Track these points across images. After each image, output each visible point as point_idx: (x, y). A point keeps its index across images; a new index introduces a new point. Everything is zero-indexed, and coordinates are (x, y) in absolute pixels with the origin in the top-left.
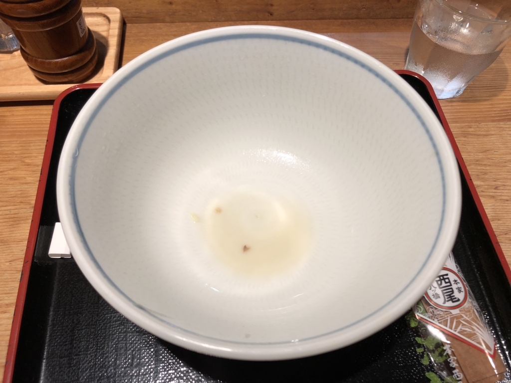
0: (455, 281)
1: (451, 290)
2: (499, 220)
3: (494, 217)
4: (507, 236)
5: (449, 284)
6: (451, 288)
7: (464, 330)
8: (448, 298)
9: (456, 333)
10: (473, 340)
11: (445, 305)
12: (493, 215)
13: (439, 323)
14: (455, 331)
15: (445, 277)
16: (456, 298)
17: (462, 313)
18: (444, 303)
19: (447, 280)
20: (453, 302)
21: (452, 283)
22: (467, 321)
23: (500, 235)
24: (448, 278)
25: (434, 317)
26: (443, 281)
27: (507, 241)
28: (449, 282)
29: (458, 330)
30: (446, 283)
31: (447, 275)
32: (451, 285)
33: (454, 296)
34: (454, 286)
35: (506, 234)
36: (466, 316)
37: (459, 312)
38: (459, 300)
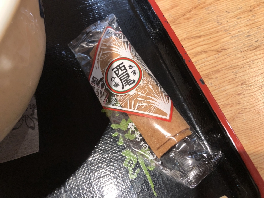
0: (130, 66)
1: (127, 75)
2: (177, 6)
3: (173, 6)
4: (185, 17)
5: (125, 71)
6: (128, 74)
7: (141, 106)
8: (125, 83)
9: (135, 111)
10: (149, 112)
11: (124, 90)
12: (172, 4)
13: (121, 107)
14: (134, 109)
15: (121, 66)
16: (132, 81)
17: (138, 92)
18: (123, 88)
19: (123, 68)
20: (130, 85)
21: (127, 68)
22: (142, 97)
23: (180, 18)
24: (124, 66)
25: (117, 104)
26: (120, 70)
27: (185, 21)
28: (125, 69)
29: (136, 107)
30: (122, 70)
31: (123, 63)
32: (127, 71)
33: (130, 79)
34: (130, 71)
35: (184, 16)
36: (142, 93)
37: (135, 92)
38: (134, 81)
